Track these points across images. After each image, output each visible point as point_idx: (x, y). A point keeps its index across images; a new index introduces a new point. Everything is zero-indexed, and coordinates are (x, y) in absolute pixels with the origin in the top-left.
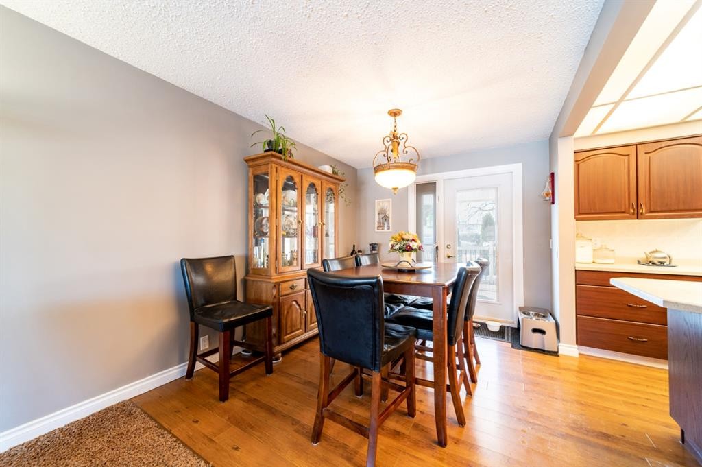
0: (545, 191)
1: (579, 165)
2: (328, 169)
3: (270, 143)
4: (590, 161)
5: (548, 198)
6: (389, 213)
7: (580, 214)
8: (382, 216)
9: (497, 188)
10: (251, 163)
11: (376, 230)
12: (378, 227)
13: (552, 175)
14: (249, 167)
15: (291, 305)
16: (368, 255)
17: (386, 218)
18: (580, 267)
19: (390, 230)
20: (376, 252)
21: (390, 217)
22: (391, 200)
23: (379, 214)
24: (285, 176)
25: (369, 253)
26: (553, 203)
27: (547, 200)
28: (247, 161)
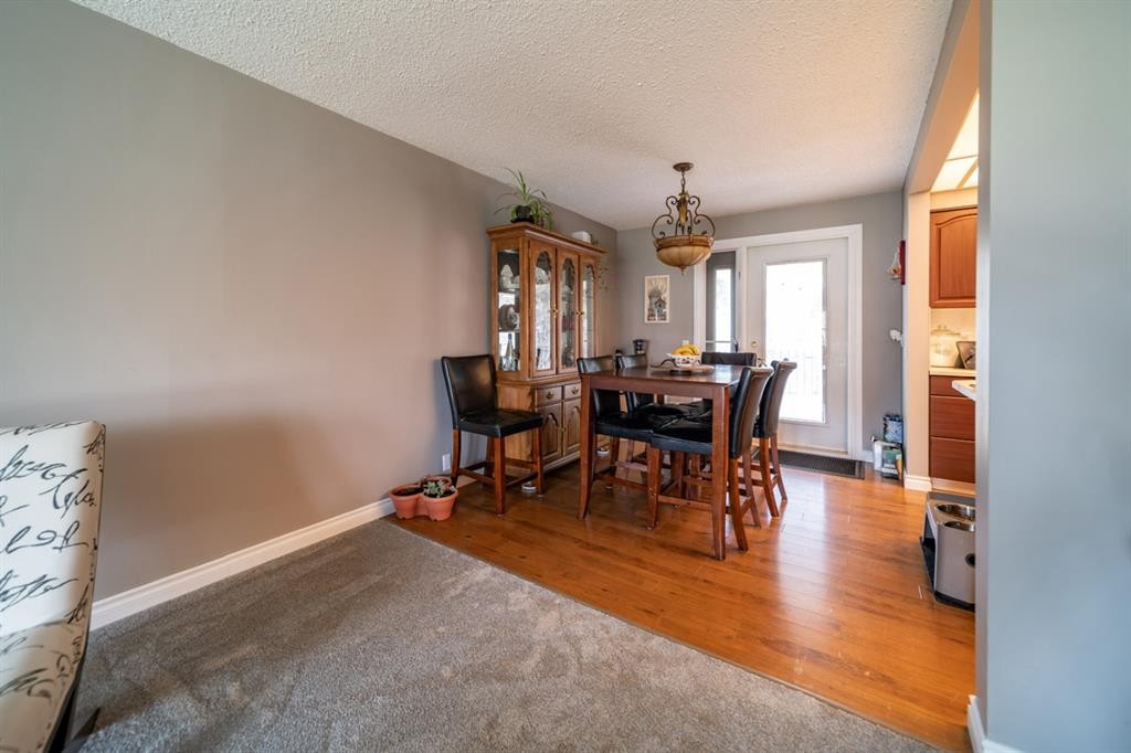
0: (893, 266)
1: (940, 230)
2: (585, 237)
3: (519, 209)
4: (957, 225)
5: (896, 276)
6: (666, 296)
7: (940, 298)
8: (654, 300)
9: (825, 260)
10: (494, 236)
11: (646, 321)
12: (649, 316)
13: (903, 244)
14: (492, 240)
15: (548, 419)
16: (631, 356)
17: (661, 303)
18: (934, 371)
19: (667, 321)
20: (642, 352)
21: (668, 301)
22: (668, 276)
23: (650, 297)
24: (538, 252)
25: (633, 353)
26: (903, 283)
27: (895, 279)
28: (490, 233)
